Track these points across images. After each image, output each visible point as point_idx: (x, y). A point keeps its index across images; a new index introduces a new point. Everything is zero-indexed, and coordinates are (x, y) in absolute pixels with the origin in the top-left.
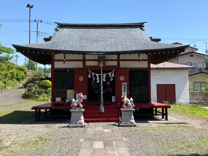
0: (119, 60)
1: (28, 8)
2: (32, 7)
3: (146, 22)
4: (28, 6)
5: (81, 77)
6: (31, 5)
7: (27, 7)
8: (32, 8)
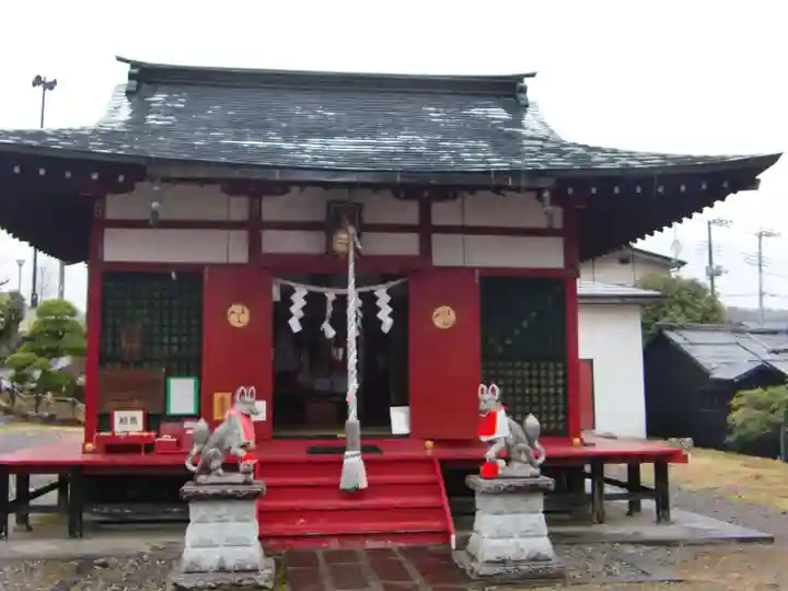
0: (425, 229)
1: (40, 88)
2: (51, 86)
3: (533, 75)
4: (38, 81)
5: (237, 308)
6: (48, 80)
7: (34, 85)
8: (51, 88)
